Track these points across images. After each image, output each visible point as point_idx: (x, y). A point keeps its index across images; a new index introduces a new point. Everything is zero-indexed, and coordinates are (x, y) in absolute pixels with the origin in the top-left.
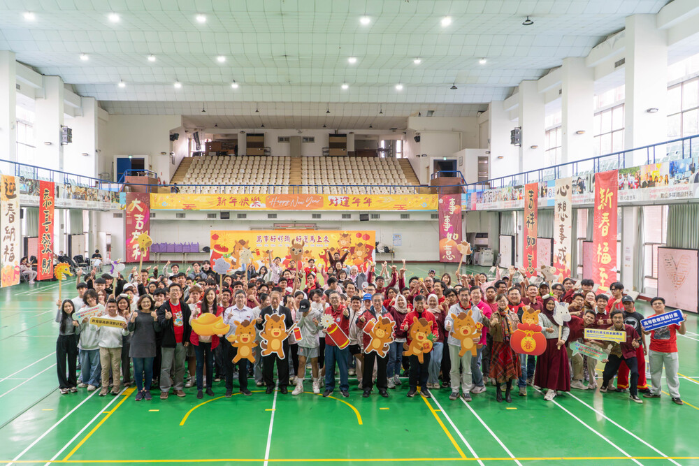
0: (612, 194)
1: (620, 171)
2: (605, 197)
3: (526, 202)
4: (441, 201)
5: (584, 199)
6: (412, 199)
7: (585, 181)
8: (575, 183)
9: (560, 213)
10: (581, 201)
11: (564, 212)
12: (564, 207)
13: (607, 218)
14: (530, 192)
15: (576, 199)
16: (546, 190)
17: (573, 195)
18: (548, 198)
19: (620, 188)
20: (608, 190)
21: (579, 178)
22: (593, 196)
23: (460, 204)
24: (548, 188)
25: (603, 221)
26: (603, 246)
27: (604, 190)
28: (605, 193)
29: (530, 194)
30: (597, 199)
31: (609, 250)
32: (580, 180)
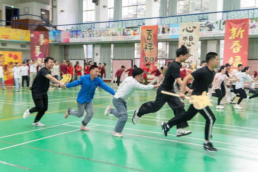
0: (243, 31)
1: (252, 19)
2: (237, 33)
3: (142, 36)
4: (32, 35)
5: (213, 34)
6: (14, 32)
7: (214, 24)
8: (204, 25)
9: (186, 42)
10: (210, 35)
11: (191, 42)
12: (190, 38)
13: (238, 43)
14: (147, 30)
15: (205, 34)
16: (169, 30)
17: (200, 32)
18: (170, 33)
19: (251, 28)
20: (241, 29)
21: (207, 23)
22: (223, 32)
23: (48, 39)
24: (171, 29)
25: (234, 46)
26: (235, 58)
27: (236, 29)
28: (237, 31)
29: (148, 32)
30: (228, 34)
31: (241, 60)
32: (209, 24)
